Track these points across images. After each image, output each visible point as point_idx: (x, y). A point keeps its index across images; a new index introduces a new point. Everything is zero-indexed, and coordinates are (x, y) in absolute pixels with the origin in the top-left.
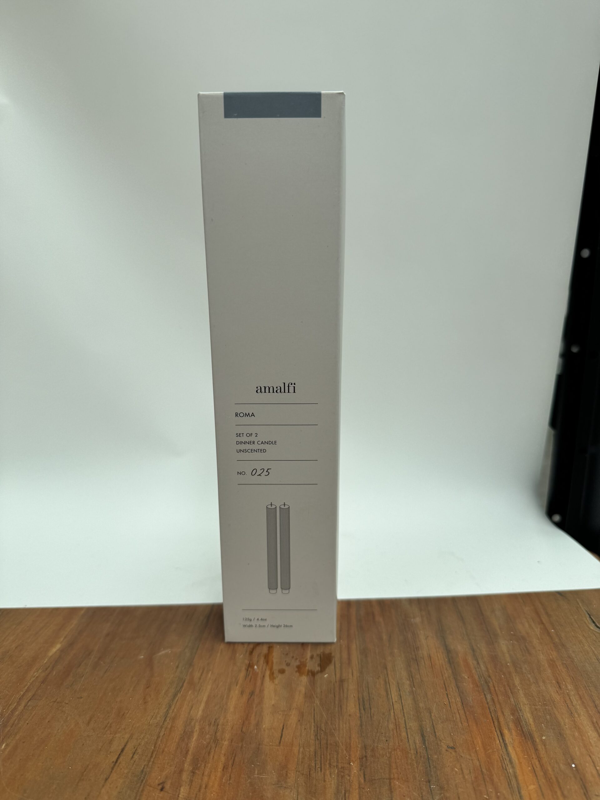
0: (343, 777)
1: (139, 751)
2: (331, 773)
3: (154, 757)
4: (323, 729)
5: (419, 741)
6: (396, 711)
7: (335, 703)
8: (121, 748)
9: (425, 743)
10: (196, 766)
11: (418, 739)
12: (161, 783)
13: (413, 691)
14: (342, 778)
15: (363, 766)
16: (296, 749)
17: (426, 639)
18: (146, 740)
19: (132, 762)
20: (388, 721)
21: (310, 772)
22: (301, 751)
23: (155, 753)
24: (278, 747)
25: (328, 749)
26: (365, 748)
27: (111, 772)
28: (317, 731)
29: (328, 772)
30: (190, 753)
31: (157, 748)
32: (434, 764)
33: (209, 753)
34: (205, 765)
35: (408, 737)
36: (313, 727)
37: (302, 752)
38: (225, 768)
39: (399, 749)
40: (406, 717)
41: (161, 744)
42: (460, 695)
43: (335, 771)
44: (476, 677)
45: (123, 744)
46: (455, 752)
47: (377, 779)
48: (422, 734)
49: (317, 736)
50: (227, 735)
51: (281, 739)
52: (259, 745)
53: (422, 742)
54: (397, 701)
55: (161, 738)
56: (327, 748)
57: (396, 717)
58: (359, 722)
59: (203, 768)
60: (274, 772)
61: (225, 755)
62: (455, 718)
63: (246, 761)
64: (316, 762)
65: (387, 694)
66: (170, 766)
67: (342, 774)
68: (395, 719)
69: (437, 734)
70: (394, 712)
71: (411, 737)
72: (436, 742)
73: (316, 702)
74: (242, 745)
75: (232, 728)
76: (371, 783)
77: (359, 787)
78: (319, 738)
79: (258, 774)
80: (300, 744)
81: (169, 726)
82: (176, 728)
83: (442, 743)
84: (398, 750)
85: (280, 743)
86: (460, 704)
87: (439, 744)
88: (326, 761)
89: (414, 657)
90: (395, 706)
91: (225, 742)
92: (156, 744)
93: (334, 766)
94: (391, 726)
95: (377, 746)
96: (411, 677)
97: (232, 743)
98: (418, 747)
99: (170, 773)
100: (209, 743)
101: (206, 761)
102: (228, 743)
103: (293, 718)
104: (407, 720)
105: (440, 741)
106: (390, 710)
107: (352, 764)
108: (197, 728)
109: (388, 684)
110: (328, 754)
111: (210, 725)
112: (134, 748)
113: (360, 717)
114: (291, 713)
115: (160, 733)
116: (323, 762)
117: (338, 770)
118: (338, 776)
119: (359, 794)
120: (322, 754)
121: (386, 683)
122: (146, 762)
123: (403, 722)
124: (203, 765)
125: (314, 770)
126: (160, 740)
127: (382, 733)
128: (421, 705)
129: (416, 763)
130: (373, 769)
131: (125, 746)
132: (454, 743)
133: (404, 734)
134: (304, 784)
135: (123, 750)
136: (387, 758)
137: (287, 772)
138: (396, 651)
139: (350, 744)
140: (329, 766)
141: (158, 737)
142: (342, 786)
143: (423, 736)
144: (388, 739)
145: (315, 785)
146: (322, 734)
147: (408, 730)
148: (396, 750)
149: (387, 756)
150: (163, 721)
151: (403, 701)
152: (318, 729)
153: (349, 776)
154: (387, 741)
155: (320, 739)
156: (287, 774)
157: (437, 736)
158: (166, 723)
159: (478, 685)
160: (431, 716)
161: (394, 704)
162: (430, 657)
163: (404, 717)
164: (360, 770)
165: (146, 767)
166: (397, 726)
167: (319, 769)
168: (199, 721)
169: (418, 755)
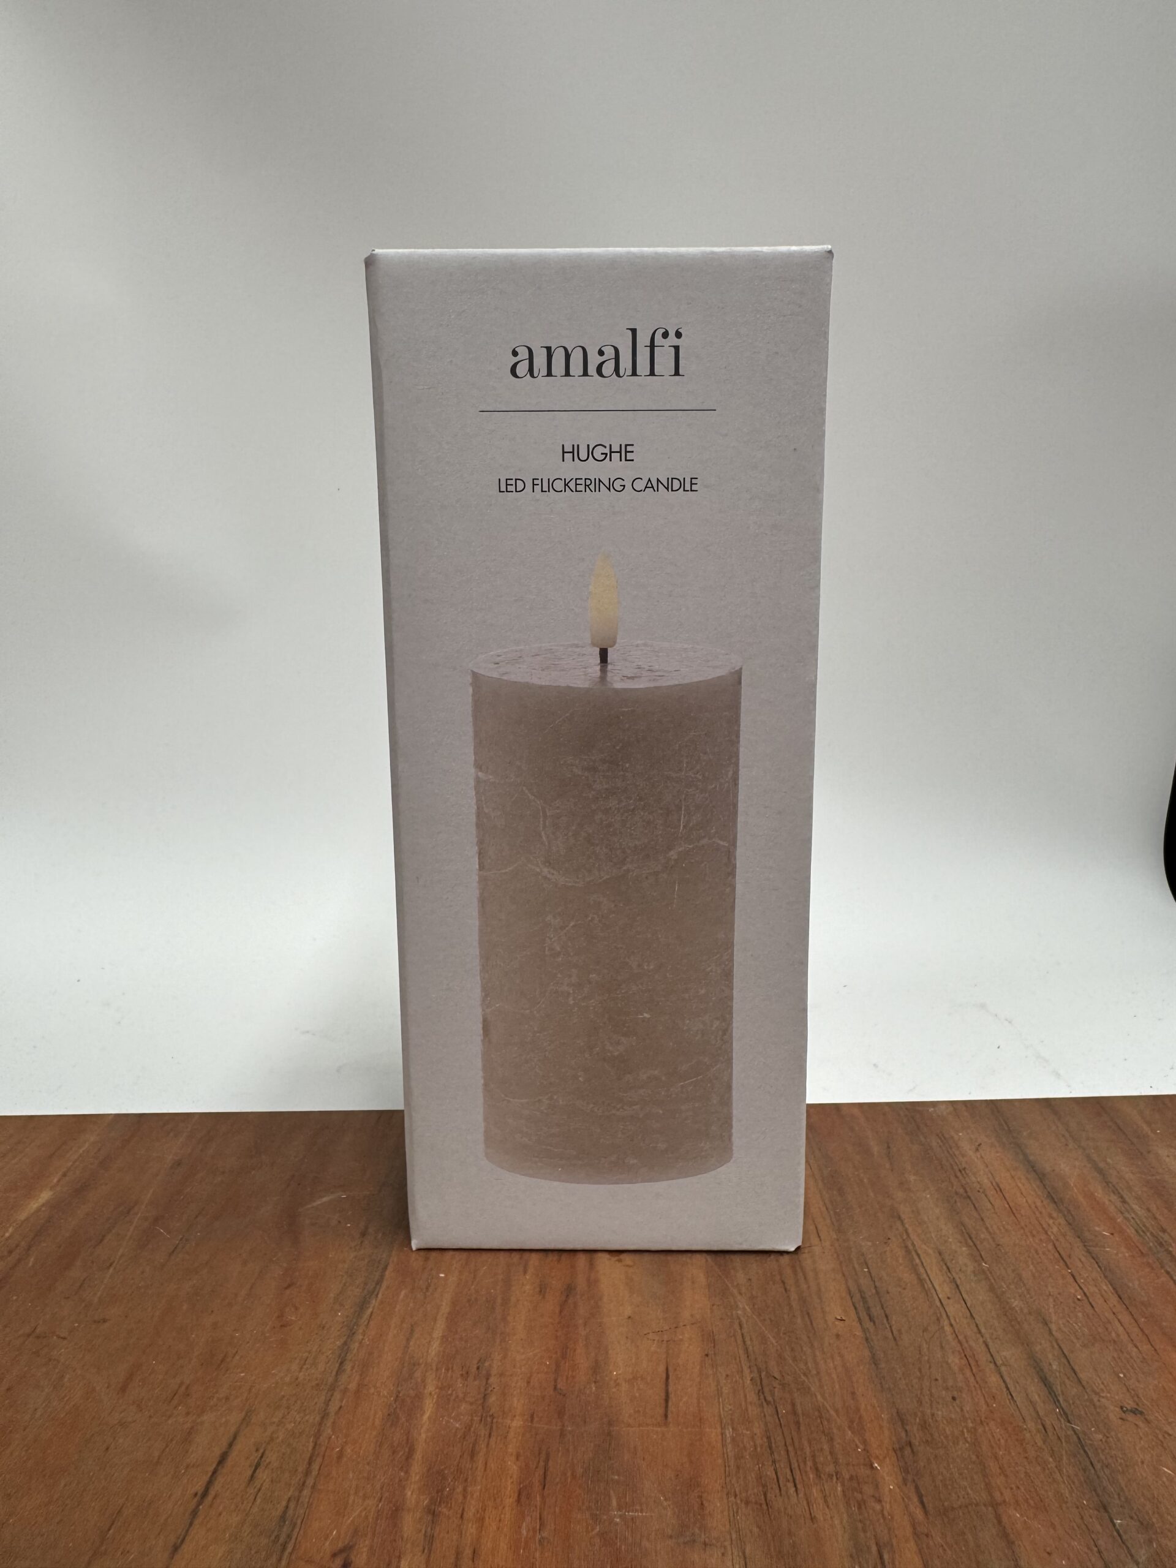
0: (861, 1505)
1: (272, 1457)
2: (825, 1497)
3: (314, 1473)
4: (777, 1375)
5: (1039, 1395)
6: (955, 1320)
7: (791, 1307)
8: (217, 1452)
9: (1058, 1401)
10: (437, 1492)
11: (1036, 1391)
12: (341, 1551)
13: (984, 1272)
14: (859, 1508)
15: (909, 1473)
16: (713, 1434)
17: (977, 1150)
18: (290, 1426)
19: (252, 1491)
20: (942, 1347)
21: (765, 1495)
22: (728, 1435)
23: (319, 1460)
24: (664, 1429)
25: (802, 1428)
26: (902, 1420)
27: (191, 1524)
28: (761, 1380)
29: (815, 1492)
30: (418, 1455)
31: (323, 1449)
32: (1103, 1457)
33: (473, 1454)
34: (465, 1490)
35: (1008, 1389)
36: (746, 1371)
37: (733, 1439)
38: (522, 1495)
39: (993, 1420)
40: (987, 1336)
41: (333, 1437)
42: (1106, 1277)
43: (836, 1489)
44: (1131, 1231)
45: (224, 1443)
46: (1147, 1421)
47: (960, 1507)
48: (1041, 1378)
49: (763, 1393)
50: (516, 1401)
51: (667, 1407)
52: (610, 1424)
53: (1048, 1397)
54: (949, 1296)
55: (331, 1420)
56: (798, 1423)
57: (961, 1337)
58: (867, 1353)
59: (460, 1498)
60: (666, 1499)
61: (518, 1457)
62: (1113, 1334)
63: (580, 1471)
64: (777, 1466)
65: (921, 1281)
66: (365, 1497)
67: (859, 1496)
68: (960, 1342)
69: (1081, 1376)
70: (951, 1325)
71: (1016, 1387)
72: (1086, 1397)
73: (741, 1306)
74: (563, 1426)
75: (528, 1382)
76: (946, 1520)
77: (915, 1534)
78: (769, 1398)
79: (620, 1508)
80: (722, 1416)
81: (353, 1386)
82: (372, 1390)
83: (1102, 1400)
84: (992, 1424)
85: (666, 1416)
86: (1113, 1299)
87: (1098, 1404)
88: (805, 1463)
89: (961, 1191)
90: (951, 1310)
91: (512, 1420)
92: (318, 1435)
93: (830, 1476)
94: (955, 1361)
95: (933, 1415)
96: (968, 1237)
97: (532, 1421)
98: (1041, 1413)
99: (366, 1517)
100: (468, 1427)
101: (466, 1480)
102: (522, 1423)
103: (690, 1350)
104: (990, 1344)
105: (1097, 1394)
106: (938, 1319)
107: (879, 1468)
108: (431, 1388)
109: (915, 1257)
110: (806, 1444)
111: (465, 1376)
112: (257, 1450)
113: (867, 1339)
114: (681, 1337)
115: (327, 1403)
116: (796, 1465)
117: (843, 1485)
118: (848, 1504)
119: (920, 1551)
120: (789, 1441)
121: (909, 1251)
122: (292, 1489)
123: (983, 1347)
124: (460, 1489)
125: (775, 1487)
126: (329, 1423)
127: (936, 1380)
128: (1016, 1303)
129: (1051, 1456)
130: (940, 1477)
131: (231, 1445)
132: (1136, 1398)
133: (993, 1379)
134: (755, 1530)
135: (223, 1459)
136: (967, 1445)
137: (700, 1497)
138: (912, 1178)
139: (858, 1410)
140: (817, 1475)
141: (325, 1415)
142: (865, 1531)
143: (1044, 1381)
144: (955, 1394)
145: (790, 1534)
146: (775, 1388)
147: (1003, 1369)
148: (988, 1424)
149: (968, 1442)
150: (334, 1373)
151: (965, 1296)
152: (763, 1376)
153: (879, 1501)
154: (954, 1398)
155: (774, 1401)
156: (702, 1504)
157: (1084, 1383)
158: (344, 1378)
159: (1144, 1252)
160: (1050, 1331)
161: (944, 1303)
162: (999, 1189)
163: (982, 1336)
164: (905, 1481)
165: (292, 1505)
166: (969, 1359)
167: (790, 1485)
168: (434, 1368)
169: (1050, 1434)
